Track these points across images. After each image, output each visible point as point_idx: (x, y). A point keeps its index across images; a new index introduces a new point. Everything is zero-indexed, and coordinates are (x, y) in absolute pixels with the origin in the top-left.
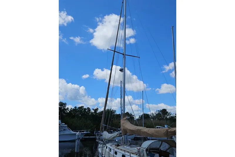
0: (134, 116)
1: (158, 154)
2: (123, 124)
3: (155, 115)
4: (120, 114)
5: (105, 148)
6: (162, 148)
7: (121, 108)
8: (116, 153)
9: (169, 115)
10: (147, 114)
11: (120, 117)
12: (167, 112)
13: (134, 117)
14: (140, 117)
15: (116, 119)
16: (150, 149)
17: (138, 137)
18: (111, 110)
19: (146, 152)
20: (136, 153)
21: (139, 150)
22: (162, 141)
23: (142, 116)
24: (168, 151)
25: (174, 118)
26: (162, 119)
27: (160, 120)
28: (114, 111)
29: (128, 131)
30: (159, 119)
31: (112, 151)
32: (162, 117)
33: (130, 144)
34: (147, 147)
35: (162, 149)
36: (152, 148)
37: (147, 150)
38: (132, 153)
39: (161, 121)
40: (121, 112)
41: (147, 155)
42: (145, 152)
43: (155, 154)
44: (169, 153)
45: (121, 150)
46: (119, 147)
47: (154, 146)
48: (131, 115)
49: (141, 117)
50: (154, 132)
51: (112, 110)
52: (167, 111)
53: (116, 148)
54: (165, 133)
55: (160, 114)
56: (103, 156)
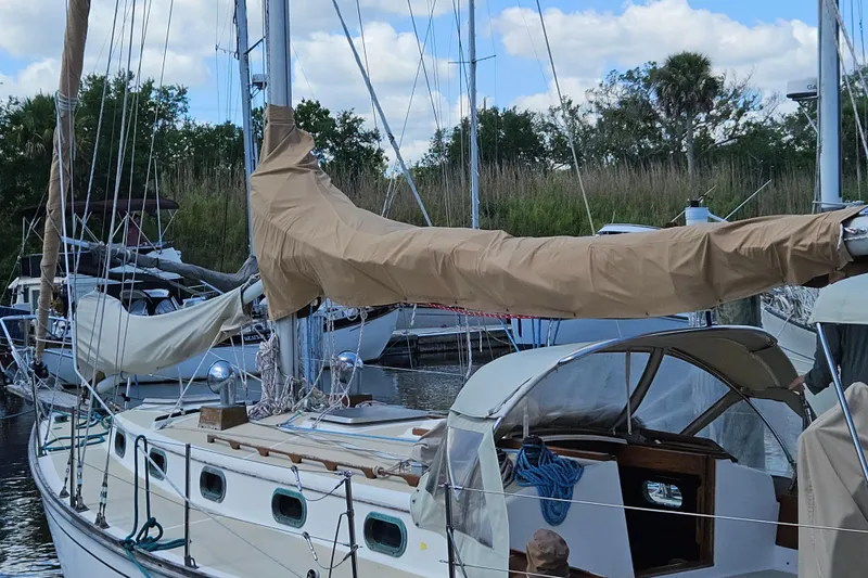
0: (384, 144)
1: (616, 463)
2: (275, 210)
3: (592, 120)
4: (228, 129)
5: (109, 445)
6: (652, 416)
7: (243, 55)
8: (213, 483)
9: (726, 115)
10: (508, 115)
11: (236, 153)
12: (713, 86)
13: (375, 146)
14: (438, 149)
15: (197, 172)
16: (542, 427)
17: (421, 333)
18: (135, 87)
19: (502, 458)
20: (409, 471)
21: (433, 441)
22: (657, 348)
23: (461, 134)
24: (710, 432)
25: (777, 137)
26: (661, 156)
27: (641, 161)
28: (164, 92)
29: (328, 281)
30: (631, 158)
31: (175, 465)
32: (657, 138)
33: (356, 399)
34: (502, 413)
35: (652, 424)
36: (559, 419)
37: (505, 439)
38: (370, 474)
39: (656, 179)
40: (248, 97)
41: (511, 476)
42: (487, 454)
43: (581, 467)
44: (712, 452)
45: (265, 452)
46: (237, 432)
47: (578, 404)
48: (351, 128)
49: (454, 150)
50: (581, 269)
51: (148, 88)
52: (715, 72)
53: (212, 440)
55: (647, 105)
56: (90, 516)
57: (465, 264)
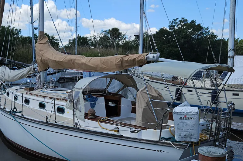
0: (59, 41)
1: (104, 98)
2: (40, 51)
3: (98, 39)
4: (29, 37)
5: (6, 94)
6: (110, 90)
7: (32, 23)
8: (27, 101)
9: (122, 39)
10: (83, 37)
11: (31, 42)
12: (120, 34)
13: (58, 42)
14: (70, 43)
15: (23, 45)
16: (91, 91)
17: (66, 76)
18: (11, 28)
19: (83, 96)
20: (66, 99)
21: (70, 93)
22: (112, 77)
23: (74, 41)
24: (120, 93)
25: (131, 43)
26: (110, 46)
27: (107, 47)
28: (17, 30)
29: (50, 64)
30: (105, 46)
31: (20, 98)
32: (110, 43)
33: (55, 87)
34: (84, 88)
36: (94, 90)
37: (84, 93)
38: (58, 99)
39: (109, 50)
40: (33, 31)
41: (85, 100)
42: (81, 95)
43: (98, 98)
44: (121, 96)
45: (37, 96)
46: (32, 92)
47: (97, 87)
48: (53, 38)
49: (72, 44)
51: (13, 29)
52: (120, 31)
53: (27, 93)
54: (119, 64)
55: (108, 37)
56: (2, 107)
57: (77, 61)
